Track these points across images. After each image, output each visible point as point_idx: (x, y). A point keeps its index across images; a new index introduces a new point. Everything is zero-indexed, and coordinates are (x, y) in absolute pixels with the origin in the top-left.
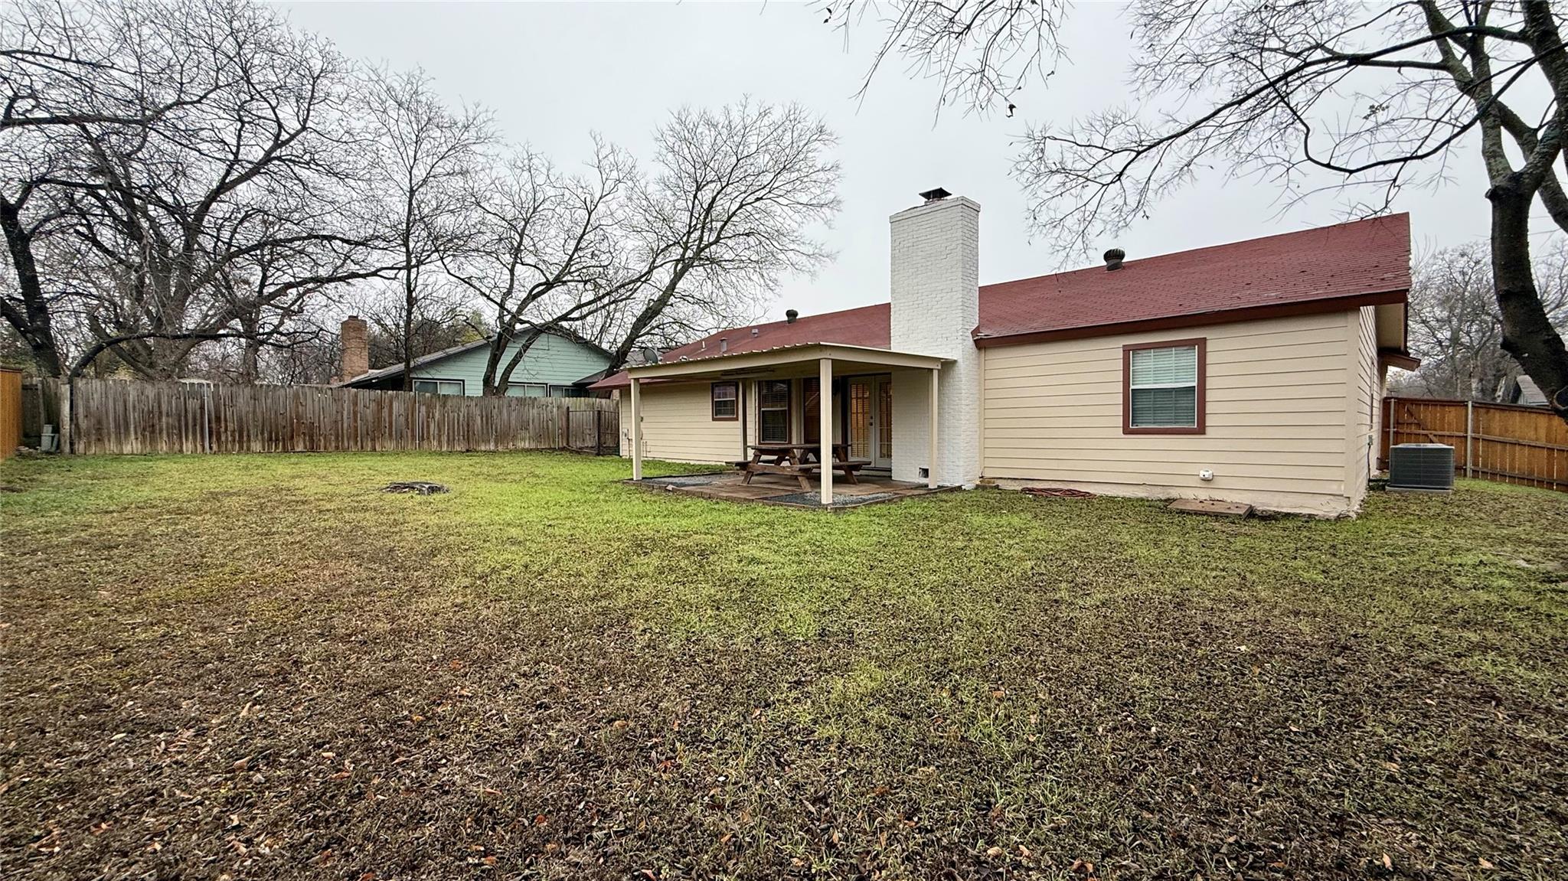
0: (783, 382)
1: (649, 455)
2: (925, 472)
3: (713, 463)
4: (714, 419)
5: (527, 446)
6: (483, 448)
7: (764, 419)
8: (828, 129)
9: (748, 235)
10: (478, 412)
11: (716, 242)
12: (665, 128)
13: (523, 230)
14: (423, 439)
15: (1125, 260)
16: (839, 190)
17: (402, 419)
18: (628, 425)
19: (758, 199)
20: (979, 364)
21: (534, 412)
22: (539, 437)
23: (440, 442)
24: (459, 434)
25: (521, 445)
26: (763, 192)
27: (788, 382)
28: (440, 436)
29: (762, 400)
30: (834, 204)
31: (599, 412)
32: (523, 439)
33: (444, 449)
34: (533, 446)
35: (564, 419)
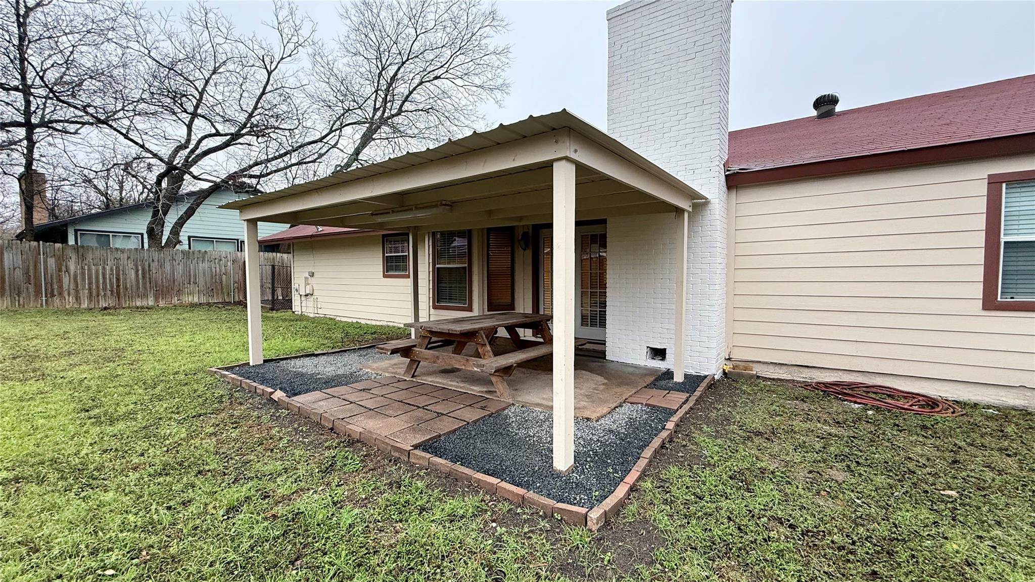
0: (461, 234)
1: (320, 311)
2: (659, 353)
3: (384, 323)
4: (385, 276)
5: (196, 300)
6: (139, 304)
7: (439, 277)
8: (500, 14)
9: (427, 111)
10: (131, 265)
11: (398, 114)
12: (349, 6)
13: (204, 90)
14: (53, 295)
15: (838, 108)
16: (508, 75)
17: (19, 273)
18: (298, 281)
19: (436, 78)
20: (728, 209)
21: (204, 266)
22: (210, 291)
23: (77, 298)
24: (105, 289)
25: (188, 299)
26: (441, 71)
27: (467, 234)
28: (77, 291)
29: (437, 256)
30: (503, 87)
31: (273, 266)
32: (191, 293)
33: (85, 305)
34: (203, 300)
35: (240, 272)
